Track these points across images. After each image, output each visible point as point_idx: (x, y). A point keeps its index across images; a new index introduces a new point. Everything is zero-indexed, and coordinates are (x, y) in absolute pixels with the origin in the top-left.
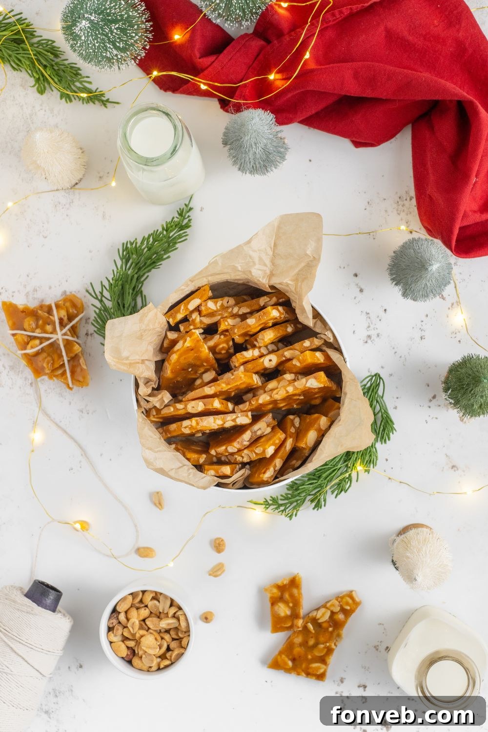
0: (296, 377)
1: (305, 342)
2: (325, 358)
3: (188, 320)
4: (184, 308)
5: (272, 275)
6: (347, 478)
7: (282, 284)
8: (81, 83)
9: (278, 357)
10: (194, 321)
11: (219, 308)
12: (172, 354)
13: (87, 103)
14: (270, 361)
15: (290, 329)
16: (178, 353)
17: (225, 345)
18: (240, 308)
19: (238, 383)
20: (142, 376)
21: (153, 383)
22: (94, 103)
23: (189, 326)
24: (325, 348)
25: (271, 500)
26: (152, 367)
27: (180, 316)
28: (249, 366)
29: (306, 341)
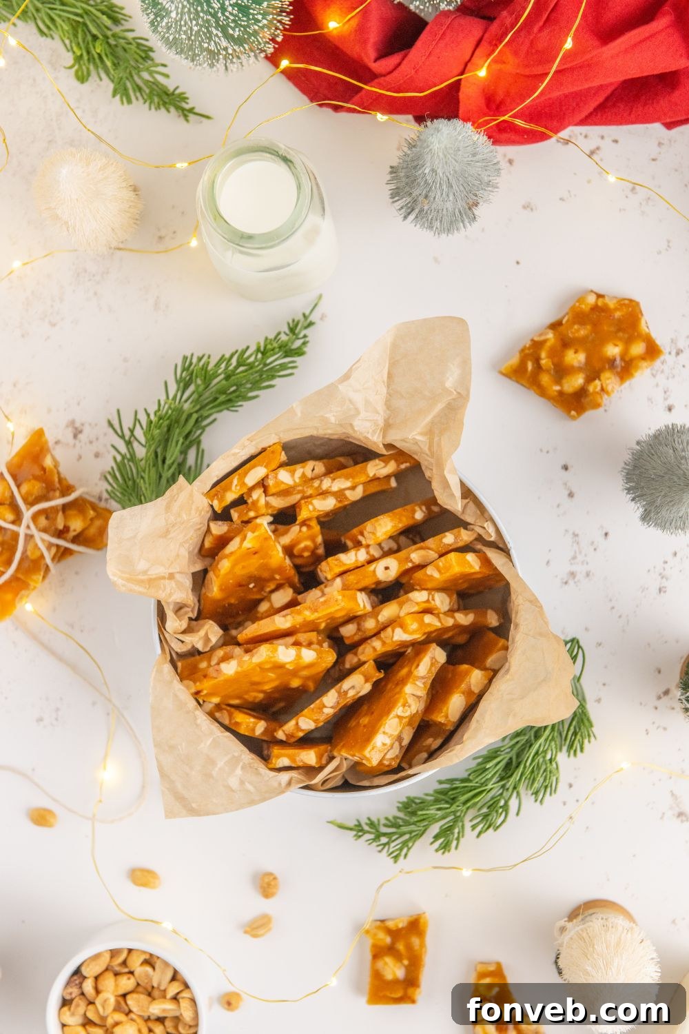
0: (431, 596)
1: (445, 536)
2: (482, 563)
3: (245, 502)
4: (238, 482)
5: (387, 426)
6: (501, 807)
7: (406, 442)
8: (151, 73)
9: (400, 562)
10: (255, 503)
11: (297, 481)
12: (222, 559)
13: (156, 109)
14: (388, 569)
15: (419, 515)
16: (233, 558)
17: (308, 543)
18: (334, 479)
19: (332, 610)
20: (170, 600)
21: (190, 609)
22: (168, 111)
23: (247, 512)
24: (479, 546)
25: (367, 824)
26: (188, 582)
27: (231, 497)
28: (351, 578)
29: (447, 534)
